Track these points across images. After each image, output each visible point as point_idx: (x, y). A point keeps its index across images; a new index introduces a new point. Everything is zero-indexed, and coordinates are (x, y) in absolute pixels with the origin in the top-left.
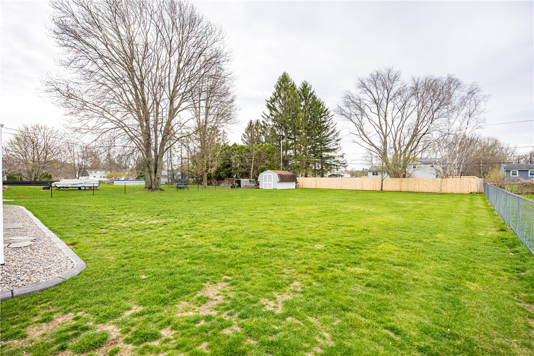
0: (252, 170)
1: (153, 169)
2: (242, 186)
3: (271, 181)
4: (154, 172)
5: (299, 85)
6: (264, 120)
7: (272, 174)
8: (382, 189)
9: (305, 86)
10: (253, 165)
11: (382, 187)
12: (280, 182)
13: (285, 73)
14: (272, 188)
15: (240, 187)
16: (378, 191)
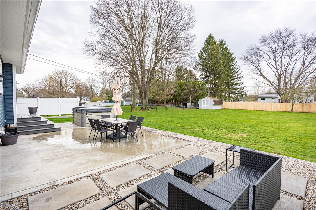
0: (190, 97)
1: (144, 97)
2: (187, 107)
3: (208, 104)
4: (144, 98)
5: (218, 42)
6: (196, 65)
7: (209, 100)
8: (292, 111)
9: (221, 42)
10: (191, 94)
11: (292, 109)
12: (215, 105)
13: (210, 35)
14: (209, 109)
15: (186, 108)
16: (289, 112)
